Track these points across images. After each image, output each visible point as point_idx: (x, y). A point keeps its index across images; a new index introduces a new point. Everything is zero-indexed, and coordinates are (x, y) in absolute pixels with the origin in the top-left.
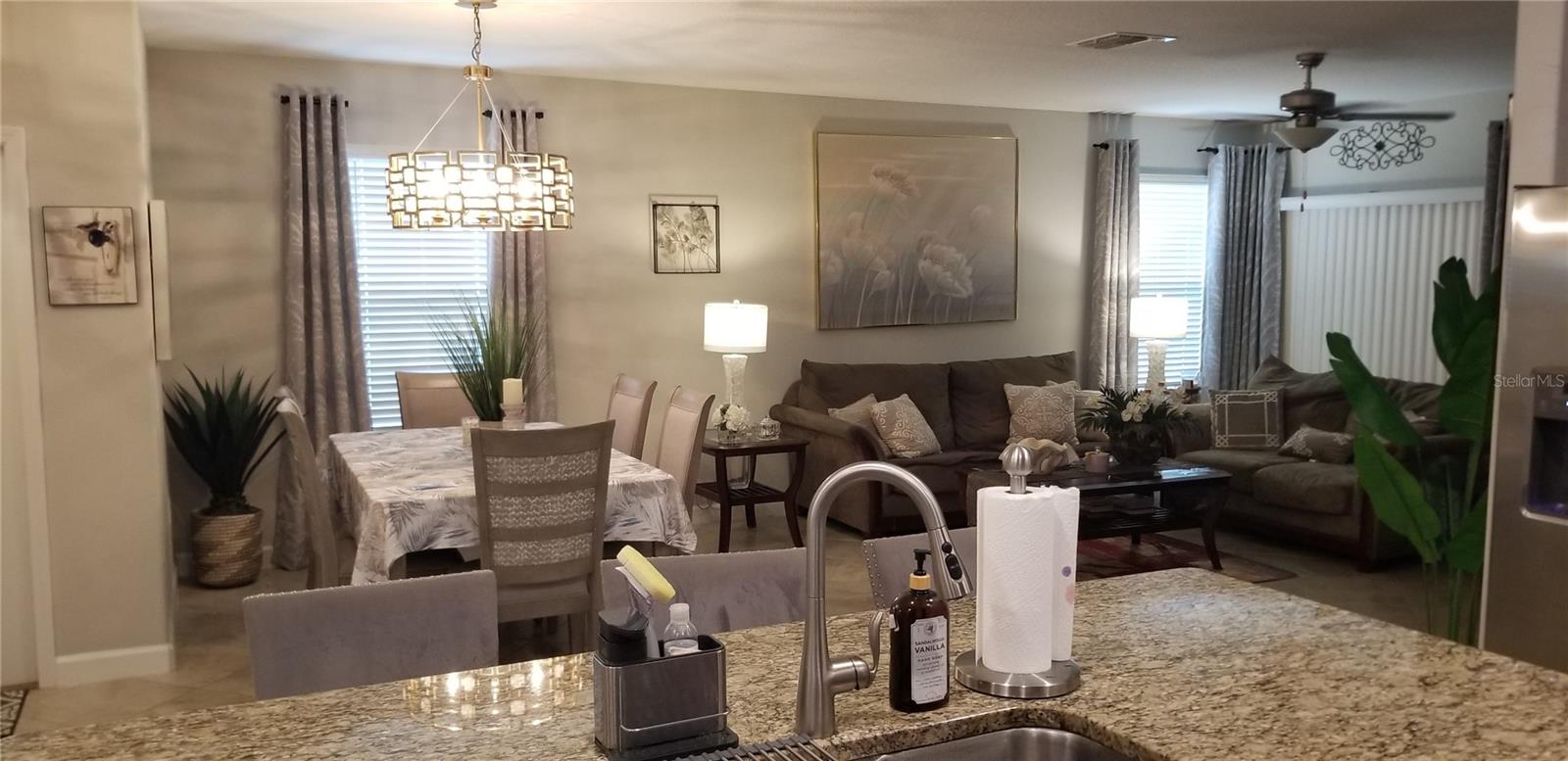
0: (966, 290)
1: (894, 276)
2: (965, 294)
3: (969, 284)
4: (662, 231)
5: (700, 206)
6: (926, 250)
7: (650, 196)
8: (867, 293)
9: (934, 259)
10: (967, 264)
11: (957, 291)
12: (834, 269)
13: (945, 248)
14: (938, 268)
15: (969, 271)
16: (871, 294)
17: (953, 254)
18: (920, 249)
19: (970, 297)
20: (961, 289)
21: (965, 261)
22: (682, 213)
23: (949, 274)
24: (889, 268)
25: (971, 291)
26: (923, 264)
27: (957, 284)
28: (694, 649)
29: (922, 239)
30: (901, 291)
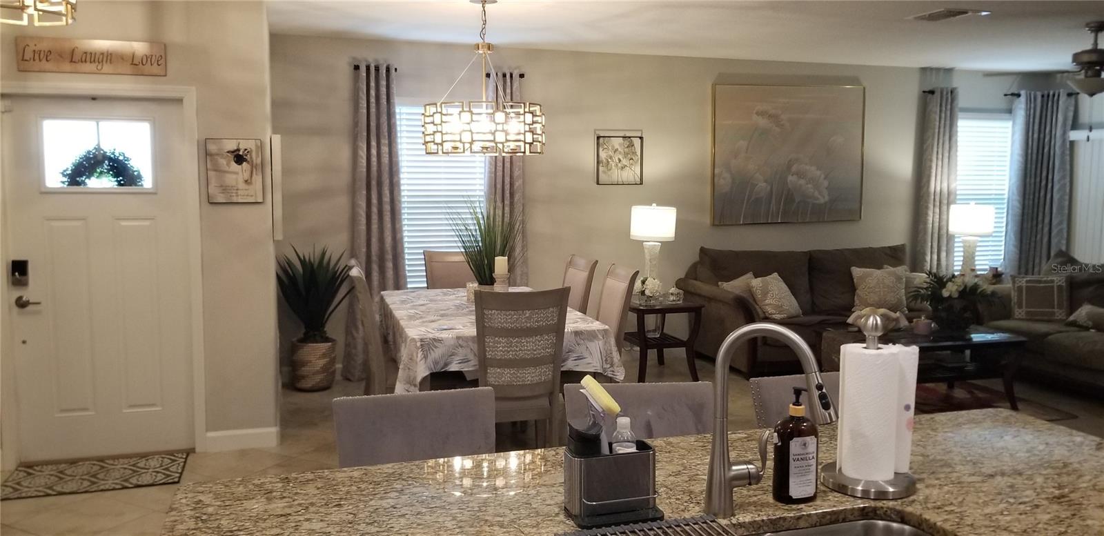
0: (823, 198)
1: (769, 188)
2: (822, 201)
3: (825, 193)
4: (603, 155)
5: (630, 137)
6: (794, 169)
7: (595, 130)
8: (748, 200)
9: (800, 175)
10: (825, 178)
11: (818, 199)
12: (725, 182)
13: (808, 167)
14: (802, 182)
15: (826, 183)
16: (751, 201)
17: (813, 171)
18: (789, 167)
19: (826, 203)
20: (819, 197)
21: (823, 176)
22: (617, 143)
23: (810, 186)
24: (766, 181)
25: (827, 198)
26: (791, 178)
27: (816, 194)
28: (634, 450)
29: (790, 161)
30: (774, 197)
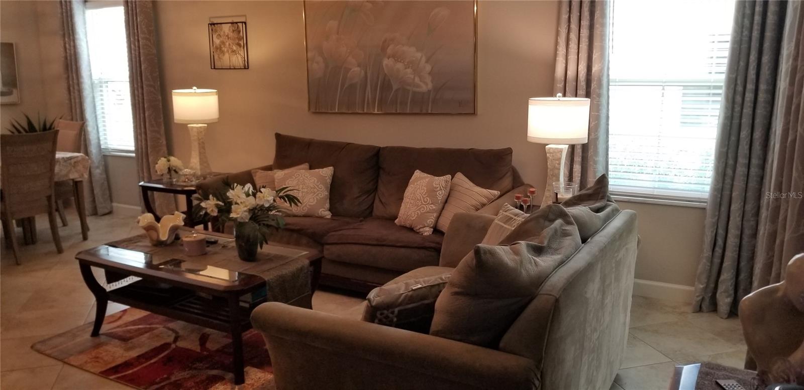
0: (425, 85)
1: (363, 72)
2: (424, 88)
3: (428, 79)
4: (217, 41)
5: (236, 23)
6: (389, 51)
7: (210, 18)
8: (343, 85)
9: (396, 57)
10: (427, 62)
11: (418, 86)
12: (318, 67)
13: (405, 48)
14: (400, 66)
15: (428, 68)
16: (346, 86)
17: (412, 53)
18: (384, 49)
19: (429, 91)
20: (421, 84)
21: (424, 59)
23: (409, 71)
24: (359, 66)
25: (430, 86)
26: (386, 62)
27: (417, 80)
29: (385, 41)
30: (369, 81)
